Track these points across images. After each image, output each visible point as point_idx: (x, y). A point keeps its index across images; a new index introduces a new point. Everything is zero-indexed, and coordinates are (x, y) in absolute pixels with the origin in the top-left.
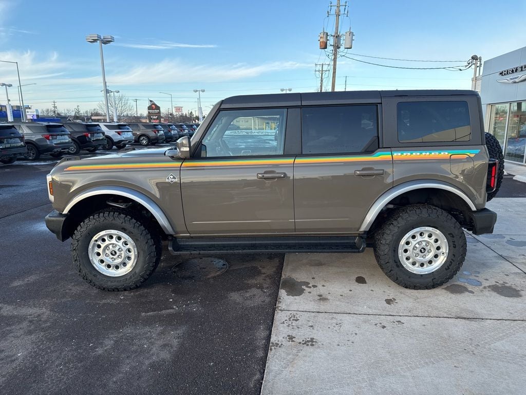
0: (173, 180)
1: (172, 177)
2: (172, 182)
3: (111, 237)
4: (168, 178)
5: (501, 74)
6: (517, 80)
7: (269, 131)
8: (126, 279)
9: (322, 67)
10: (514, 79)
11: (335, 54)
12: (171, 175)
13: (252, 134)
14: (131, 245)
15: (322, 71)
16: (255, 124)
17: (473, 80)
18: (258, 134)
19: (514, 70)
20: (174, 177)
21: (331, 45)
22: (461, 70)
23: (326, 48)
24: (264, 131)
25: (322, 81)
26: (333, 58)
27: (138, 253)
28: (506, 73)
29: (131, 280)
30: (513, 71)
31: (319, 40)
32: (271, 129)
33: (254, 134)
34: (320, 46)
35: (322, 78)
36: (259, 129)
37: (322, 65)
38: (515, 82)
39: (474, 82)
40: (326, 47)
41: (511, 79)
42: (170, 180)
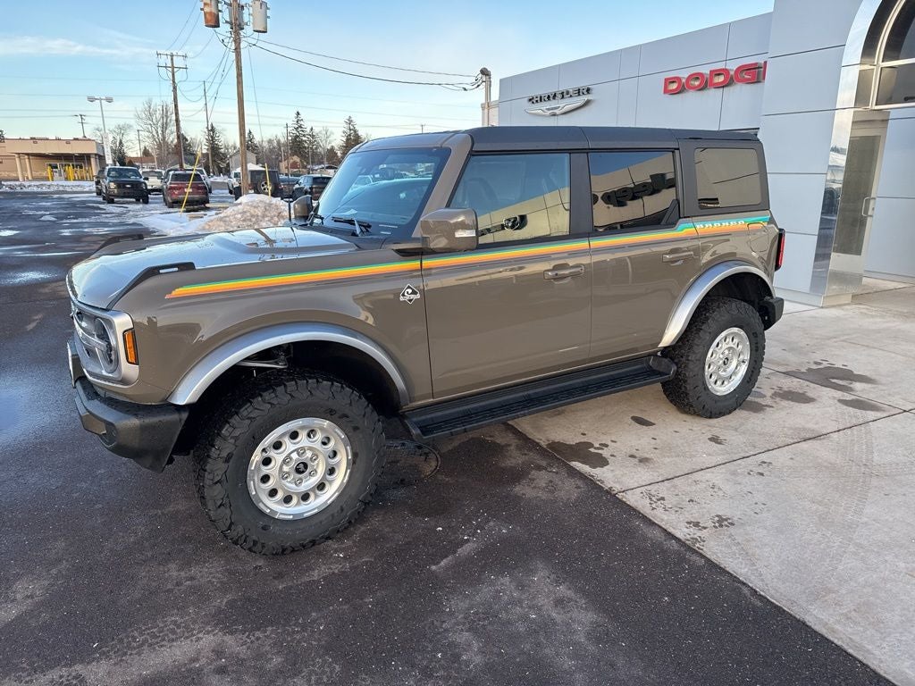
0: (412, 296)
1: (410, 291)
2: (410, 300)
3: (294, 435)
4: (403, 295)
5: (530, 100)
6: (557, 112)
7: (61, 183)
8: (333, 515)
9: (172, 59)
10: (552, 109)
11: (237, 41)
12: (409, 287)
13: (25, 190)
14: (339, 441)
15: (173, 67)
16: (23, 169)
17: (483, 108)
18: (39, 190)
19: (551, 97)
20: (413, 290)
21: (227, 22)
22: (465, 89)
23: (219, 26)
24: (48, 183)
25: (175, 88)
26: (233, 47)
27: (355, 455)
28: (538, 99)
29: (344, 513)
30: (549, 97)
31: (202, 9)
32: (66, 179)
33: (29, 190)
34: (207, 21)
35: (174, 82)
36: (35, 179)
37: (172, 56)
38: (554, 115)
39: (486, 111)
40: (217, 25)
41: (548, 109)
42: (408, 297)
